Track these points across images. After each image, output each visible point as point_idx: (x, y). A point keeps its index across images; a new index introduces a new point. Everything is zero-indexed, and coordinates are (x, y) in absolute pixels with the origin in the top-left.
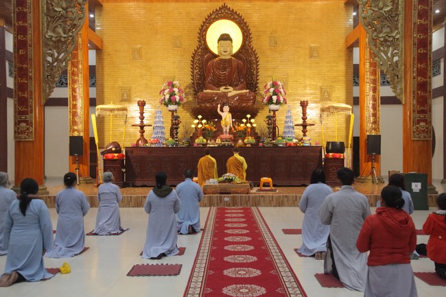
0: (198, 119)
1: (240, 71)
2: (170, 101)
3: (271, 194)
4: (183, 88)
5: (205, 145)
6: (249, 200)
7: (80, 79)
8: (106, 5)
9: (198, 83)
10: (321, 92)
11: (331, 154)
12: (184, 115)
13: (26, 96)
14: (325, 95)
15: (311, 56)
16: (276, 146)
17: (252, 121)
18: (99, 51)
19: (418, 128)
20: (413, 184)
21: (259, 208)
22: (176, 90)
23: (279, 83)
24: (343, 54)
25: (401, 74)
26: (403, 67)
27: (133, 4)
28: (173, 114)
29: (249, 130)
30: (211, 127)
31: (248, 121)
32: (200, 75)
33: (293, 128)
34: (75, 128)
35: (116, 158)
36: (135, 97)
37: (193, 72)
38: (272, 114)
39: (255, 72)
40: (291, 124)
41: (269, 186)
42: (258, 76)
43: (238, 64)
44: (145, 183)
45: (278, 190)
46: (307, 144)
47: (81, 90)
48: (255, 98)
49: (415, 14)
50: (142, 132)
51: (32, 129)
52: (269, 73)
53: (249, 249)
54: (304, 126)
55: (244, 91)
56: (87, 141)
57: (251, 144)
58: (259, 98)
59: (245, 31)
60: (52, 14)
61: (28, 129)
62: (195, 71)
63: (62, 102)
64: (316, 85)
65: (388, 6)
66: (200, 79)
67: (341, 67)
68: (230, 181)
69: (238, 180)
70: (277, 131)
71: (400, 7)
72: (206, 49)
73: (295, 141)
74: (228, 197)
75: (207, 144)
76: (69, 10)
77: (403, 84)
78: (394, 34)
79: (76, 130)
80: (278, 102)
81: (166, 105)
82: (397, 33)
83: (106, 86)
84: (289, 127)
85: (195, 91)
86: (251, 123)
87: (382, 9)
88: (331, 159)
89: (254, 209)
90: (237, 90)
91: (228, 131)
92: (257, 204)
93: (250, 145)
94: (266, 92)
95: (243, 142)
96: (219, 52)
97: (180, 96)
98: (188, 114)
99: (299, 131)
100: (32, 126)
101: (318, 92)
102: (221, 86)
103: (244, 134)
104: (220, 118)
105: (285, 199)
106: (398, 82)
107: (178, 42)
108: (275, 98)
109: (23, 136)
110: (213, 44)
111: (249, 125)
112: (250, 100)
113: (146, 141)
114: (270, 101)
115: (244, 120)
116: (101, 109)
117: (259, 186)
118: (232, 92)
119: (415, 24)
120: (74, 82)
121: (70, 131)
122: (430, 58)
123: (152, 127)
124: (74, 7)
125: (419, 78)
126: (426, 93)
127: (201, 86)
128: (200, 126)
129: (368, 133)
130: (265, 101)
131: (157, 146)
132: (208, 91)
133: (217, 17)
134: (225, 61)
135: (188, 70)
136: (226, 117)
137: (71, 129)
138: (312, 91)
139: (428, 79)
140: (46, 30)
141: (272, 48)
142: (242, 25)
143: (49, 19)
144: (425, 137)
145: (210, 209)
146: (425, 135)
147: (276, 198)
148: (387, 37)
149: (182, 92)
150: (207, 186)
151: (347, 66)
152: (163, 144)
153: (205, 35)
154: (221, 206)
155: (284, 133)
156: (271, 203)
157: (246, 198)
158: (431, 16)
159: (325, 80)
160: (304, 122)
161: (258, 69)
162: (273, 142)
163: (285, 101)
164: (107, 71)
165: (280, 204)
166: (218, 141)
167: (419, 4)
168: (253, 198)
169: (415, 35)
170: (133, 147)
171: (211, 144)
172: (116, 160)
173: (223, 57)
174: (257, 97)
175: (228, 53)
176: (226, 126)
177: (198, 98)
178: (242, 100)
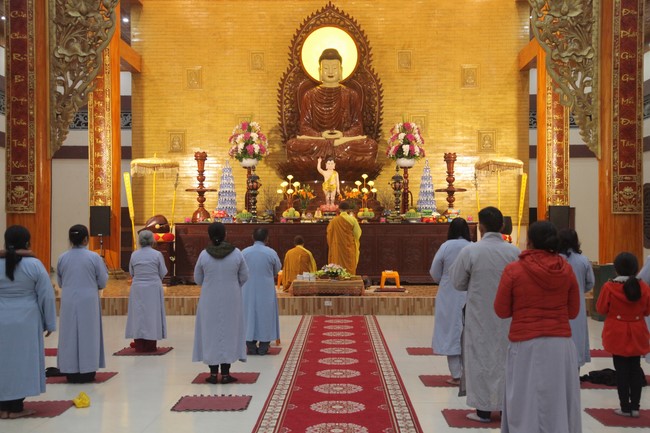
0: (288, 181)
1: (353, 107)
2: (245, 151)
3: (396, 295)
4: (265, 132)
5: (297, 220)
7: (107, 118)
8: (147, 4)
9: (288, 125)
10: (479, 138)
12: (266, 174)
13: (24, 145)
14: (485, 143)
15: (464, 84)
16: (406, 222)
17: (371, 183)
18: (137, 75)
19: (621, 195)
21: (377, 317)
22: (254, 135)
23: (413, 125)
24: (514, 79)
25: (596, 113)
26: (599, 103)
28: (249, 172)
29: (365, 198)
30: (307, 193)
31: (365, 184)
32: (291, 112)
33: (433, 194)
34: (100, 193)
35: (161, 240)
36: (192, 146)
37: (280, 108)
38: (401, 173)
39: (377, 108)
40: (429, 189)
41: (395, 284)
42: (381, 114)
43: (351, 96)
45: (408, 290)
47: (109, 135)
48: (376, 148)
49: (616, 21)
50: (202, 200)
51: (33, 196)
52: (399, 110)
53: (354, 391)
54: (450, 192)
55: (360, 137)
56: (117, 214)
57: (369, 220)
58: (382, 148)
59: (362, 45)
60: (65, 21)
61: (27, 196)
62: (285, 107)
63: (80, 153)
64: (472, 128)
65: (576, 10)
66: (292, 119)
67: (510, 100)
68: (335, 275)
69: (345, 275)
70: (410, 199)
71: (594, 11)
72: (301, 72)
73: (435, 214)
74: (330, 300)
75: (300, 219)
76: (91, 15)
77: (599, 129)
78: (585, 53)
79: (99, 197)
80: (411, 155)
81: (240, 158)
82: (590, 51)
83: (147, 128)
84: (426, 193)
85: (284, 137)
86: (369, 188)
87: (566, 14)
89: (369, 319)
90: (348, 136)
91: (333, 198)
92: (374, 311)
93: (366, 221)
94: (393, 140)
96: (321, 77)
97: (260, 145)
98: (274, 173)
99: (442, 198)
100: (33, 191)
101: (475, 138)
102: (324, 129)
103: (358, 203)
104: (321, 178)
105: (418, 303)
106: (591, 126)
107: (258, 61)
108: (406, 148)
109: (19, 206)
110: (312, 66)
111: (365, 190)
112: (368, 152)
113: (207, 215)
114: (399, 152)
115: (358, 183)
116: (139, 165)
117: (379, 284)
118: (340, 139)
119: (616, 37)
120: (98, 122)
121: (91, 199)
122: (640, 89)
123: (217, 193)
124: (99, 10)
125: (623, 120)
126: (634, 142)
127: (293, 129)
128: (290, 191)
129: (550, 203)
130: (391, 152)
132: (304, 137)
133: (318, 22)
134: (330, 91)
135: (274, 105)
136: (331, 177)
137: (92, 195)
138: (465, 138)
139: (637, 122)
140: (55, 45)
141: (404, 70)
142: (357, 36)
143: (60, 29)
144: (632, 210)
145: (303, 318)
146: (633, 206)
147: (404, 301)
148: (575, 57)
149: (264, 139)
150: (298, 283)
151: (520, 98)
152: (234, 219)
153: (301, 49)
154: (320, 313)
155: (420, 202)
156: (395, 309)
157: (357, 302)
158: (641, 25)
159: (485, 119)
160: (450, 185)
161: (381, 103)
162: (403, 215)
163: (422, 153)
164: (148, 105)
165: (409, 310)
166: (318, 214)
167: (623, 7)
168: (368, 302)
169: (617, 55)
170: (187, 224)
171: (307, 219)
172: (161, 243)
173: (328, 85)
174: (379, 146)
175: (334, 78)
176: (330, 192)
177: (289, 149)
178: (356, 151)
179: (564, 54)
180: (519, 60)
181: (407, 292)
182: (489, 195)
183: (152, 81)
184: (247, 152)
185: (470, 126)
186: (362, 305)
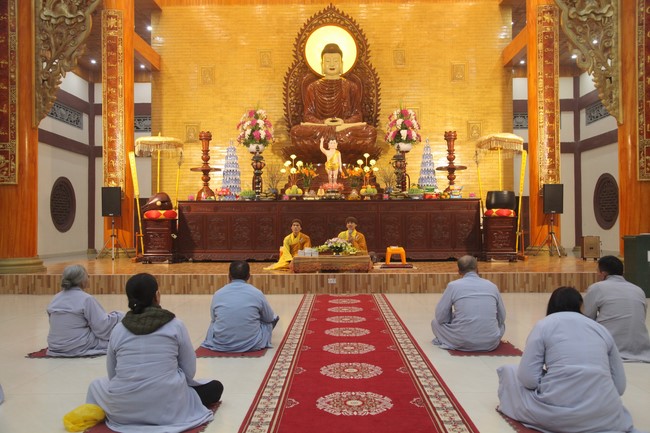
0: (291, 160)
1: (353, 97)
2: (252, 137)
3: (403, 272)
4: (271, 121)
5: (299, 198)
6: (369, 283)
7: (119, 104)
8: (166, 10)
9: (293, 116)
10: (468, 128)
11: (494, 210)
12: (269, 157)
13: (5, 111)
14: (474, 133)
15: (454, 78)
16: (408, 199)
17: (373, 162)
18: (156, 73)
19: (647, 161)
21: (387, 295)
22: (261, 122)
23: (410, 112)
24: (498, 74)
25: (617, 74)
26: (620, 64)
27: (203, 7)
28: (255, 156)
29: (367, 176)
30: (310, 171)
31: (367, 163)
32: (296, 104)
33: (434, 172)
34: (112, 175)
35: (162, 217)
37: (286, 100)
39: (375, 100)
40: (430, 167)
41: (400, 261)
42: (378, 105)
43: (351, 87)
44: (209, 256)
45: (415, 266)
46: (456, 195)
47: (121, 120)
48: (375, 134)
50: (206, 179)
51: (15, 166)
52: (395, 102)
54: (451, 170)
55: (360, 124)
56: (130, 196)
57: (371, 197)
58: (380, 138)
59: (360, 42)
61: (7, 165)
62: (290, 99)
64: (461, 119)
66: (296, 110)
67: (496, 94)
68: (339, 250)
69: (350, 249)
70: (407, 181)
72: (306, 67)
73: (438, 191)
74: (335, 277)
75: (303, 196)
77: (620, 91)
78: (604, 11)
79: (113, 179)
80: (409, 140)
81: (247, 144)
82: (609, 9)
84: (428, 171)
86: (370, 166)
88: (495, 217)
89: (378, 297)
90: (348, 122)
91: (335, 177)
92: (383, 289)
93: (369, 198)
94: (391, 125)
95: (359, 193)
96: (323, 70)
97: (267, 132)
99: (443, 176)
100: (14, 161)
101: (464, 128)
102: (326, 117)
103: (360, 181)
105: (430, 280)
106: (611, 89)
107: (266, 60)
108: (404, 133)
110: (315, 60)
111: (367, 169)
112: (368, 136)
113: (212, 194)
114: (397, 137)
115: (360, 162)
116: (143, 143)
117: (384, 260)
118: (341, 125)
120: (112, 108)
121: (105, 181)
123: (221, 173)
127: (298, 118)
128: (293, 170)
129: (543, 182)
130: (390, 138)
131: (227, 199)
132: (307, 124)
133: (320, 22)
134: (332, 83)
135: (279, 98)
136: (333, 157)
137: (105, 177)
138: (455, 128)
140: (41, 7)
141: (399, 66)
142: (356, 34)
145: (304, 298)
148: (593, 16)
149: (270, 127)
150: (299, 259)
151: (504, 91)
152: (237, 197)
153: (304, 46)
154: (324, 292)
155: (421, 180)
156: (405, 287)
157: (364, 280)
159: (473, 111)
160: (451, 163)
161: (379, 95)
162: (405, 192)
163: (419, 138)
164: (167, 100)
165: (421, 288)
166: (321, 192)
168: (376, 278)
169: (642, 9)
170: (191, 201)
171: (309, 196)
172: (162, 220)
173: (330, 78)
175: (335, 71)
176: (333, 169)
177: (293, 135)
178: (357, 136)
179: (583, 12)
180: (503, 57)
181: (415, 268)
183: (169, 78)
184: (254, 138)
185: (459, 117)
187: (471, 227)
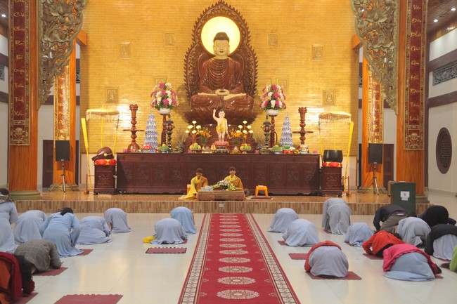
0: (193, 124)
1: (236, 73)
3: (266, 201)
4: (174, 90)
5: (199, 151)
7: (67, 79)
9: (191, 85)
10: (324, 95)
11: (328, 163)
12: (177, 119)
13: (22, 101)
14: (328, 100)
15: (314, 57)
16: (272, 153)
17: (249, 127)
18: (84, 47)
19: (410, 138)
20: (402, 194)
21: (253, 214)
22: (168, 92)
23: (278, 87)
24: (348, 55)
25: (395, 84)
26: (397, 78)
28: (165, 118)
29: (245, 137)
30: (205, 133)
31: (245, 127)
32: (194, 76)
33: (291, 135)
34: (62, 131)
35: (108, 164)
36: (123, 98)
37: (186, 73)
38: (270, 120)
39: (253, 74)
40: (288, 131)
42: (256, 78)
43: (235, 65)
45: (273, 198)
46: (304, 152)
47: (68, 91)
48: (252, 102)
49: (408, 26)
50: (134, 137)
51: (28, 134)
52: (269, 75)
54: (303, 133)
55: (241, 94)
56: (73, 145)
57: (247, 152)
58: (256, 102)
59: (243, 29)
60: (49, 19)
61: (24, 134)
62: (189, 72)
64: (319, 89)
65: (383, 18)
66: (193, 80)
67: (346, 70)
68: (226, 187)
70: (275, 137)
71: (395, 19)
72: (201, 48)
73: (292, 148)
74: (223, 203)
75: (201, 151)
76: (66, 15)
77: (397, 95)
78: (389, 46)
79: (62, 134)
80: (277, 107)
81: (158, 108)
82: (392, 45)
83: (91, 85)
84: (286, 134)
85: (188, 93)
86: (248, 130)
87: (377, 20)
88: (328, 167)
89: (248, 215)
90: (233, 93)
91: (223, 137)
92: (251, 211)
93: (246, 153)
94: (264, 96)
95: (239, 149)
96: (215, 51)
97: (172, 99)
98: (180, 118)
100: (28, 131)
101: (321, 95)
102: (217, 88)
103: (240, 141)
104: (215, 123)
106: (392, 93)
107: (170, 39)
108: (273, 102)
109: (19, 141)
110: (208, 44)
111: (245, 132)
112: (247, 105)
113: (138, 147)
114: (268, 106)
115: (240, 127)
116: (92, 113)
117: (253, 194)
118: (228, 95)
119: (408, 36)
120: (60, 82)
121: (56, 135)
122: (423, 70)
123: (144, 132)
124: (71, 12)
125: (412, 90)
126: (419, 104)
127: (195, 87)
128: (194, 132)
129: (370, 142)
130: (263, 105)
131: (149, 152)
132: (203, 94)
133: (213, 13)
134: (221, 62)
135: (181, 70)
136: (222, 122)
138: (314, 95)
139: (421, 91)
140: (42, 35)
141: (272, 47)
142: (240, 23)
143: (46, 24)
144: (417, 147)
145: (205, 215)
146: (417, 145)
147: (270, 205)
148: (382, 48)
149: (175, 95)
150: (202, 192)
151: (353, 68)
152: (157, 150)
153: (200, 32)
154: (216, 212)
155: (282, 140)
156: (265, 210)
157: (240, 205)
158: (424, 29)
159: (328, 83)
160: (303, 129)
161: (256, 70)
162: (270, 149)
163: (284, 106)
164: (92, 69)
165: (273, 210)
166: (213, 148)
167: (413, 17)
168: (247, 205)
169: (409, 48)
170: (125, 153)
171: (206, 151)
172: (107, 166)
173: (219, 58)
174: (254, 100)
175: (224, 53)
176: (222, 132)
177: (192, 102)
178: (239, 104)
179: (375, 47)
180: (352, 41)
182: (331, 135)
183: (94, 51)
184: (163, 104)
185: (317, 87)
186: (243, 207)
187: (313, 173)
